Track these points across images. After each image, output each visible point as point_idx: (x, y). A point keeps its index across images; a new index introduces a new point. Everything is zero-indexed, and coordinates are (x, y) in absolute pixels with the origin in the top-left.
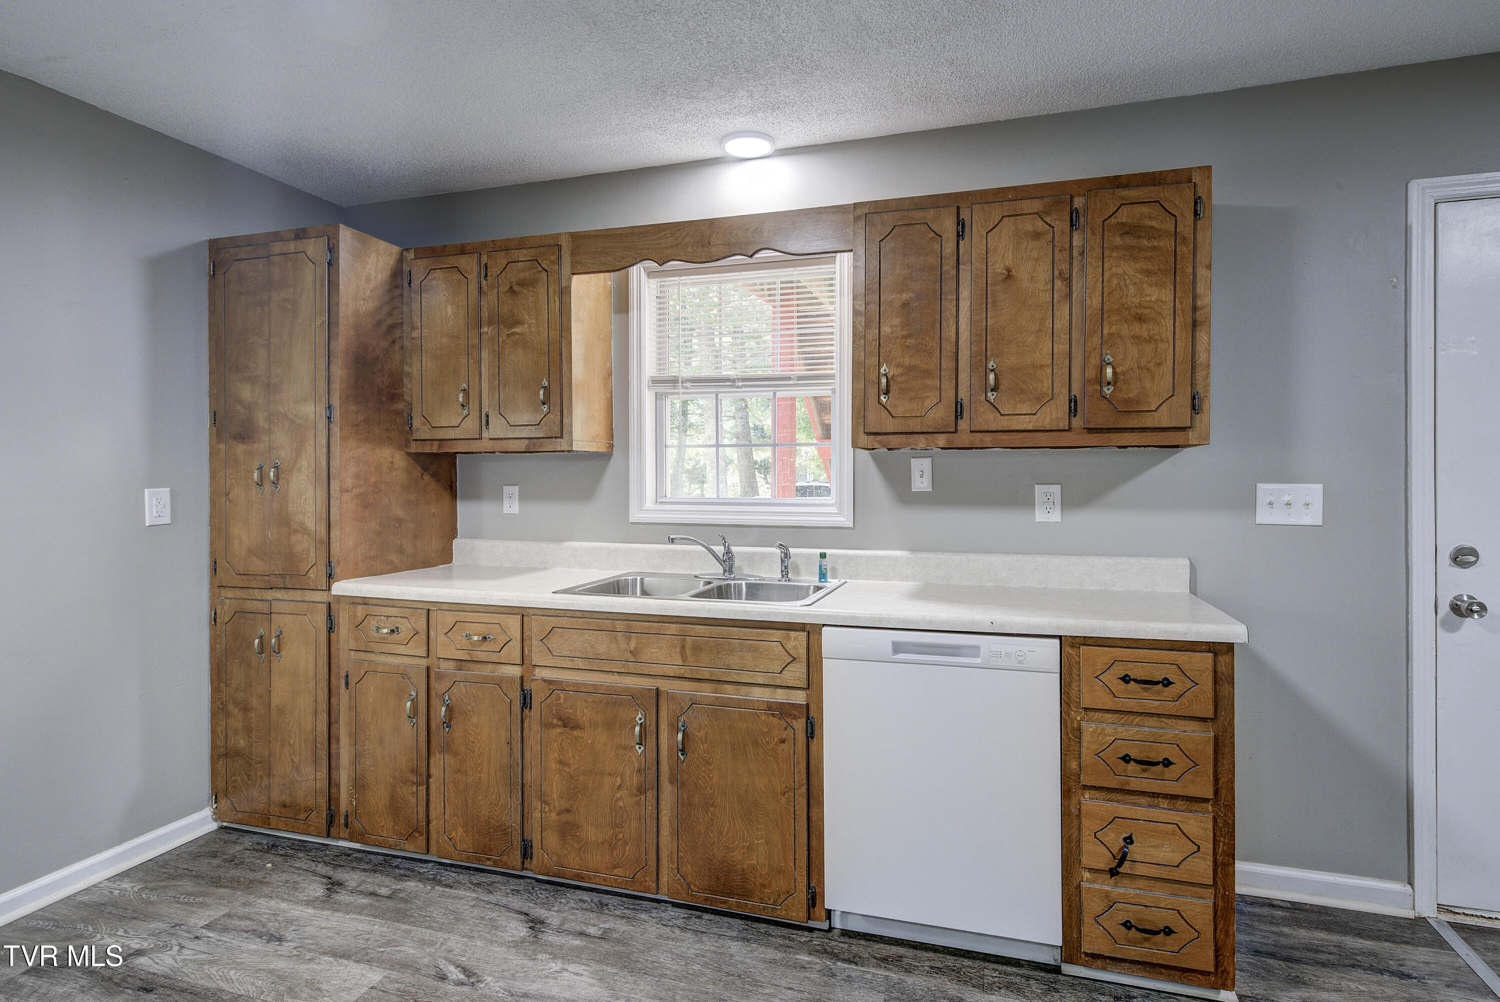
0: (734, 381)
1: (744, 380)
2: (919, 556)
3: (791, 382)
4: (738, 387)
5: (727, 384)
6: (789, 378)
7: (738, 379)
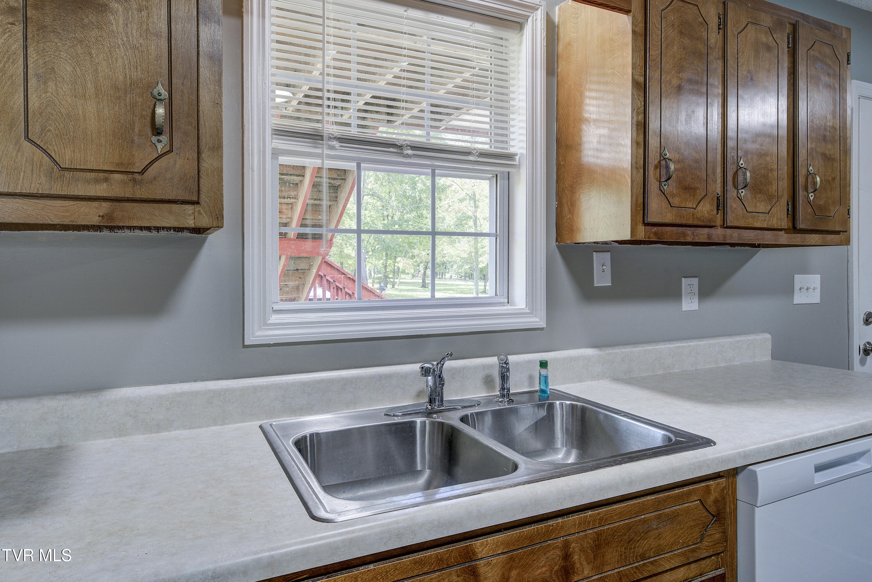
0: (400, 147)
1: (413, 148)
2: (607, 352)
3: (471, 158)
4: (408, 156)
5: (391, 150)
6: (469, 153)
7: (407, 146)
